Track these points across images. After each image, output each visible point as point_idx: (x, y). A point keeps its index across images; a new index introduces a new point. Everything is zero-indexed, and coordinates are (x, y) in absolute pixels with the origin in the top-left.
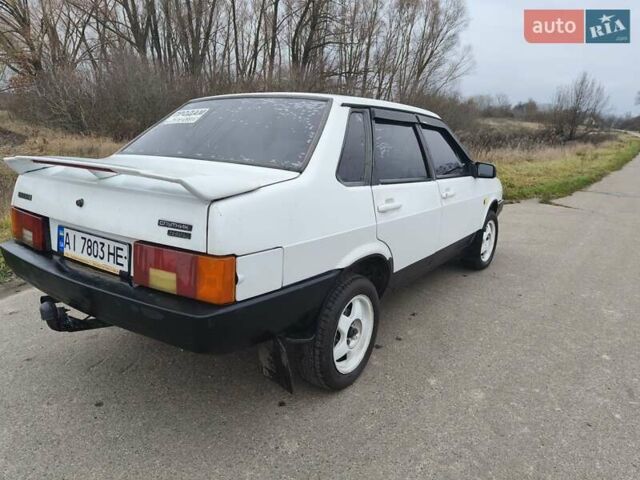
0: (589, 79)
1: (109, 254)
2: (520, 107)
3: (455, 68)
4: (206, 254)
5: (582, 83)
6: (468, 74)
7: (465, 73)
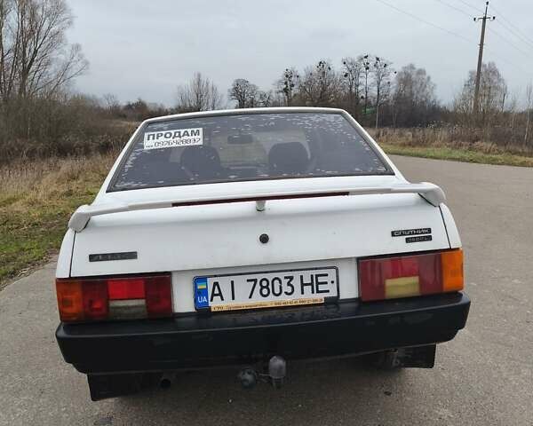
0: (203, 79)
1: (303, 285)
2: (129, 107)
3: (66, 67)
4: (450, 249)
5: (199, 84)
6: (81, 74)
7: (80, 73)
